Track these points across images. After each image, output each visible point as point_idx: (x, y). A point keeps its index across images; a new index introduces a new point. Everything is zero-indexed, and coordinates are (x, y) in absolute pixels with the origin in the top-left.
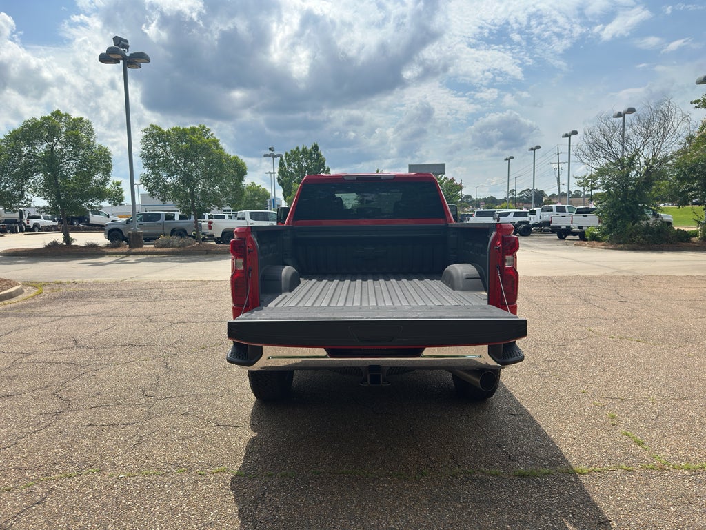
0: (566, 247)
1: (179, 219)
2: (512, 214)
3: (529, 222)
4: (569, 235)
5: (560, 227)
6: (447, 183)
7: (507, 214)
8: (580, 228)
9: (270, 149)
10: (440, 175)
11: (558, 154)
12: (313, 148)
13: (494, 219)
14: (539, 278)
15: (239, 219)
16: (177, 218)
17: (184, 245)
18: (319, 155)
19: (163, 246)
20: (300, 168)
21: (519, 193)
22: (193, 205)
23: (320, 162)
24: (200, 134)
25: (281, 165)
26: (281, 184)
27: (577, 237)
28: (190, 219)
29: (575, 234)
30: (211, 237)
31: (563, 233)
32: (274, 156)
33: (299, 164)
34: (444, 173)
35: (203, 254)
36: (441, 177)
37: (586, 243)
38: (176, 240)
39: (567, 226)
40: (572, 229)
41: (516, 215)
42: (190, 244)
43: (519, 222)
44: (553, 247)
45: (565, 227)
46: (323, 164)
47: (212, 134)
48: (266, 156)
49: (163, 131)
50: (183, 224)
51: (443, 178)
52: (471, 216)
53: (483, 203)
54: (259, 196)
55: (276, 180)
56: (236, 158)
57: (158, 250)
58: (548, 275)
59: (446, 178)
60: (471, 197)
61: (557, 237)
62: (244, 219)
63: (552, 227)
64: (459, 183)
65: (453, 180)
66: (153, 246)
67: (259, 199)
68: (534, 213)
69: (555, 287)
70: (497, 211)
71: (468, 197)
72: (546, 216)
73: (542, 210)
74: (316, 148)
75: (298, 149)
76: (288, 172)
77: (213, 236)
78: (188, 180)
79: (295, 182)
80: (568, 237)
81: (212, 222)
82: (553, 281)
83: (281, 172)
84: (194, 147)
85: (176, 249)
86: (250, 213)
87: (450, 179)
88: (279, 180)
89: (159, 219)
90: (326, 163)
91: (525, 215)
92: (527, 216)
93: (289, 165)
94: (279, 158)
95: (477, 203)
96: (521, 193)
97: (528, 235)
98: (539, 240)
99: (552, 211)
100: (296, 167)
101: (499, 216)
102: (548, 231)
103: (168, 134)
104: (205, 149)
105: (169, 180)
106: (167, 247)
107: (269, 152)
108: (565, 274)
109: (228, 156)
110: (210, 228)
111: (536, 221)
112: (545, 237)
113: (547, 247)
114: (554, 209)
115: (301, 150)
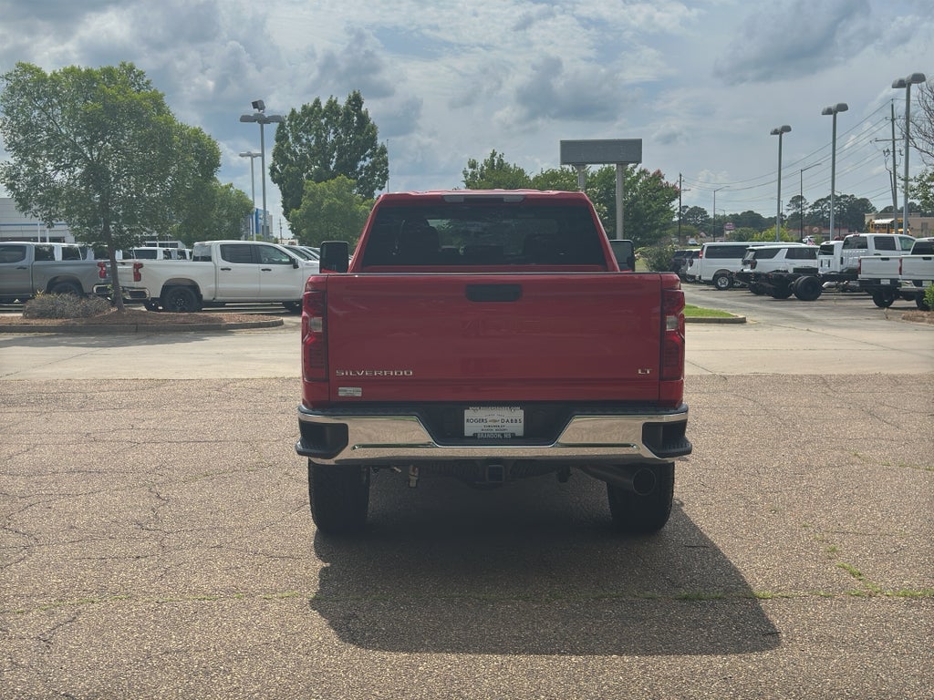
0: (885, 322)
1: (63, 259)
2: (783, 253)
3: (817, 269)
4: (897, 298)
5: (878, 281)
6: (645, 182)
7: (771, 253)
8: (918, 283)
9: (255, 105)
10: (630, 165)
11: (893, 120)
12: (349, 102)
13: (745, 263)
14: (801, 377)
15: (196, 259)
16: (58, 256)
17: (86, 313)
18: (363, 119)
19: (43, 315)
20: (321, 144)
21: (812, 203)
22: (107, 229)
23: (367, 134)
24: (124, 83)
25: (281, 138)
26: (278, 179)
27: (913, 303)
28: (85, 257)
29: (908, 296)
30: (139, 296)
31: (884, 295)
32: (263, 121)
33: (318, 136)
34: (639, 161)
35: (130, 332)
36: (632, 169)
37: (925, 314)
38: (67, 301)
39: (892, 280)
40: (900, 285)
41: (792, 254)
42: (98, 311)
43: (796, 270)
44: (857, 323)
45: (888, 282)
46: (374, 139)
47: (148, 83)
48: (245, 119)
49: (44, 75)
50: (72, 268)
51: (637, 170)
52: (697, 255)
53: (729, 225)
54: (230, 207)
55: (268, 171)
56: (197, 132)
57: (34, 322)
58: (818, 373)
59: (644, 172)
60: (702, 212)
61: (872, 303)
62: (208, 259)
63: (862, 282)
64: (672, 183)
65: (658, 176)
66: (21, 315)
67: (229, 215)
68: (828, 250)
69: (826, 392)
70: (750, 244)
71: (698, 211)
72: (853, 257)
73: (847, 245)
74: (356, 101)
75: (317, 102)
76: (294, 153)
77: (144, 293)
78: (96, 175)
79: (309, 177)
80: (896, 303)
81: (141, 266)
82: (825, 382)
83: (278, 154)
84: (111, 110)
85: (71, 321)
86: (222, 246)
87: (652, 173)
88: (273, 170)
89: (23, 257)
90: (378, 136)
91: (810, 254)
92: (815, 258)
93: (298, 139)
94: (275, 125)
95: (716, 227)
96: (817, 204)
97: (814, 299)
98: (833, 309)
99: (866, 247)
100: (313, 143)
101: (755, 257)
102: (853, 290)
103: (55, 79)
104: (135, 113)
105: (59, 177)
106: (50, 318)
107: (253, 112)
108: (853, 371)
109: (181, 128)
110: (138, 277)
111: (833, 268)
112: (849, 303)
113: (845, 323)
114: (871, 244)
115: (323, 105)
